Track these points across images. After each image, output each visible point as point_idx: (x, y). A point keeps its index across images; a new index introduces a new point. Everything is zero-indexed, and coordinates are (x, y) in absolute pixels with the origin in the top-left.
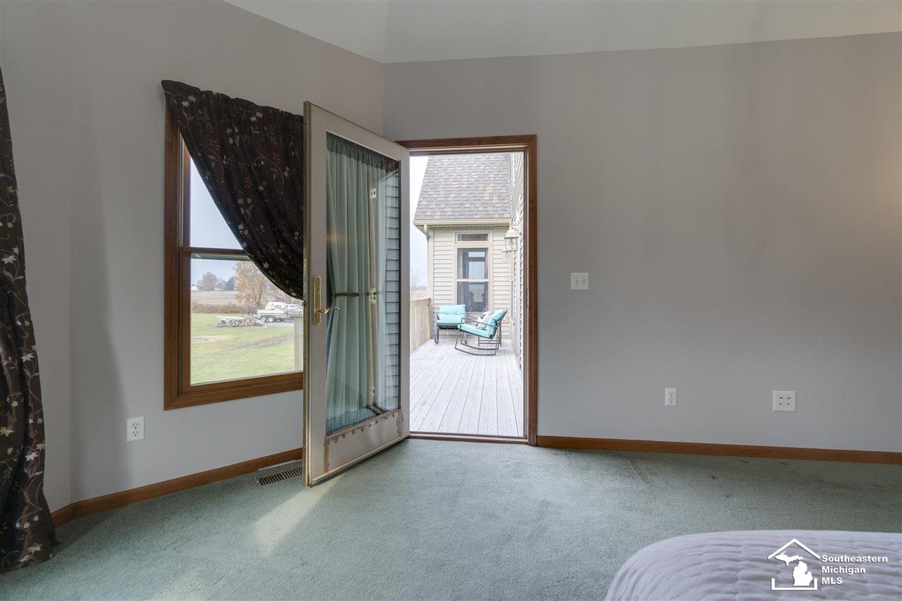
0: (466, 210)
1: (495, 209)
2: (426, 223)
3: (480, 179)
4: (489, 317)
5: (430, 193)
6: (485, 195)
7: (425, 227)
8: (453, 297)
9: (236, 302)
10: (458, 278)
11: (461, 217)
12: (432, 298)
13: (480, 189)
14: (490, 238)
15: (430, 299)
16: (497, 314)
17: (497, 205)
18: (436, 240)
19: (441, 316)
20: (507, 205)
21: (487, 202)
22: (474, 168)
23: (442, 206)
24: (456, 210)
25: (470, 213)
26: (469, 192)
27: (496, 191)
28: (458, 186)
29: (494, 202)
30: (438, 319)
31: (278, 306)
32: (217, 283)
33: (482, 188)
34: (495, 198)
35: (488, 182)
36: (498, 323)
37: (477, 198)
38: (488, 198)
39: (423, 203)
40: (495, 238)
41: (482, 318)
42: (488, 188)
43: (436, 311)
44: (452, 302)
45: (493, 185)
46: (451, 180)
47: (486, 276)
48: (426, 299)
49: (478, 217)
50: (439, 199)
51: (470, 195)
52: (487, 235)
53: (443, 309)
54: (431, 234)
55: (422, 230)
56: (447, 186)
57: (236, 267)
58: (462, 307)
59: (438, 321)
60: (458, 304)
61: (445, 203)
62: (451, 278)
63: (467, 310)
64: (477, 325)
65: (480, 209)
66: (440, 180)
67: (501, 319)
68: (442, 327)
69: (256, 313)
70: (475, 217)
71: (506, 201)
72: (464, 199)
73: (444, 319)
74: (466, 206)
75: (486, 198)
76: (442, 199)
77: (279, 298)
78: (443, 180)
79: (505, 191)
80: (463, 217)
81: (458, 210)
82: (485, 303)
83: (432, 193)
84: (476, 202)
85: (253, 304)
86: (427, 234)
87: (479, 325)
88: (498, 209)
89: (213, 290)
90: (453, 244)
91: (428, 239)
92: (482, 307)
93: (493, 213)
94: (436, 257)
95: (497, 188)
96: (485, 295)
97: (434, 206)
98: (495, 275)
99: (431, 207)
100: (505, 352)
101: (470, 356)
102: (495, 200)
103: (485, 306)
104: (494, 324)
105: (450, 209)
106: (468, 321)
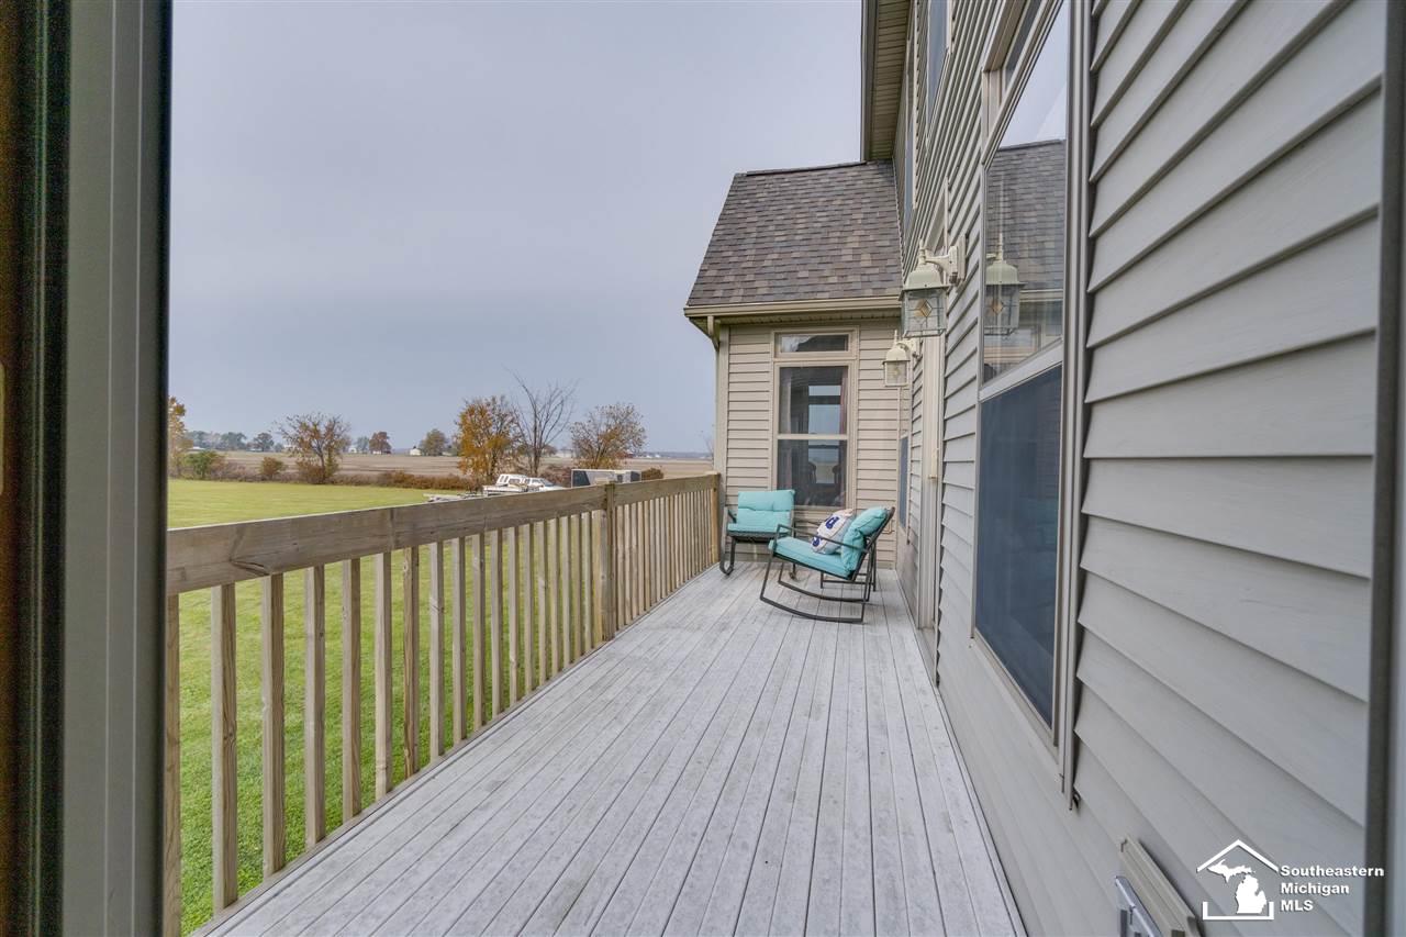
0: (801, 282)
1: (865, 278)
2: (710, 312)
3: (832, 224)
4: (845, 524)
5: (724, 254)
6: (843, 252)
7: (710, 320)
8: (767, 473)
9: (459, 473)
10: (780, 431)
11: (788, 297)
12: (724, 476)
13: (832, 241)
14: (853, 344)
15: (719, 476)
16: (869, 515)
17: (868, 271)
18: (734, 349)
19: (740, 513)
20: (895, 270)
21: (849, 266)
22: (819, 204)
23: (749, 277)
24: (778, 283)
25: (808, 289)
26: (806, 249)
27: (868, 244)
28: (783, 238)
29: (863, 264)
30: (735, 521)
31: (514, 480)
32: (446, 445)
33: (836, 240)
34: (866, 257)
35: (852, 228)
36: (868, 542)
37: (824, 260)
38: (850, 258)
39: (707, 274)
40: (865, 345)
41: (830, 526)
42: (849, 240)
43: (731, 501)
44: (767, 483)
45: (863, 233)
46: (771, 228)
47: (843, 430)
48: (709, 476)
49: (827, 295)
50: (744, 265)
51: (809, 254)
52: (847, 336)
53: (744, 497)
54: (724, 337)
55: (705, 330)
56: (760, 240)
57: (460, 421)
58: (786, 496)
59: (732, 527)
60: (778, 488)
61: (755, 271)
62: (764, 431)
63: (797, 500)
64: (816, 544)
65: (831, 280)
66: (748, 230)
67: (879, 530)
68: (739, 538)
69: (482, 490)
70: (819, 296)
71: (889, 263)
72: (796, 261)
73: (747, 522)
74: (801, 274)
75: (844, 258)
76: (750, 264)
77: (521, 469)
78: (754, 229)
79: (888, 243)
80: (793, 297)
81: (783, 283)
82: (839, 486)
83: (730, 253)
84: (821, 267)
85: (483, 476)
86: (713, 336)
87: (822, 543)
88: (871, 278)
89: (440, 454)
90: (769, 358)
91: (717, 349)
92: (832, 495)
93: (859, 286)
94: (733, 387)
95: (871, 238)
96: (839, 470)
97: (731, 279)
98: (863, 425)
99: (726, 279)
100: (887, 611)
101: (797, 620)
102: (866, 260)
103: (839, 493)
104: (858, 544)
105: (765, 283)
106: (798, 529)
